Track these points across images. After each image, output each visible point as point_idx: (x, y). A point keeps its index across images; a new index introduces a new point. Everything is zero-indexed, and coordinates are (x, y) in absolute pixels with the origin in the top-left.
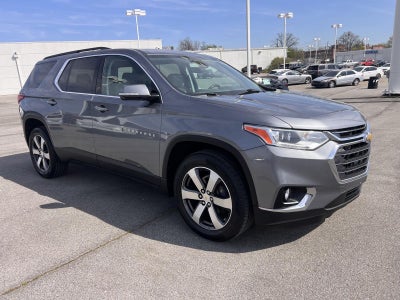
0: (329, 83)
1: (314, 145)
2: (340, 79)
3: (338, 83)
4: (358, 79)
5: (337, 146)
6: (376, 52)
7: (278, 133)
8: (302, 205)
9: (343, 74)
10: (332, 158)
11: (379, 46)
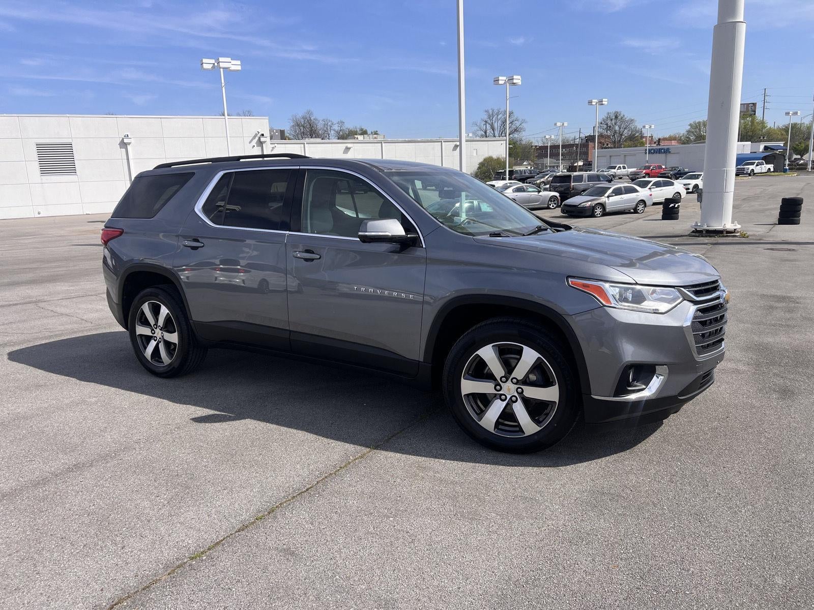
0: (593, 208)
1: (664, 307)
2: (612, 201)
3: (609, 209)
4: (643, 201)
5: (692, 308)
6: (667, 151)
7: (617, 290)
8: (650, 390)
9: (618, 192)
10: (689, 323)
11: (671, 139)
